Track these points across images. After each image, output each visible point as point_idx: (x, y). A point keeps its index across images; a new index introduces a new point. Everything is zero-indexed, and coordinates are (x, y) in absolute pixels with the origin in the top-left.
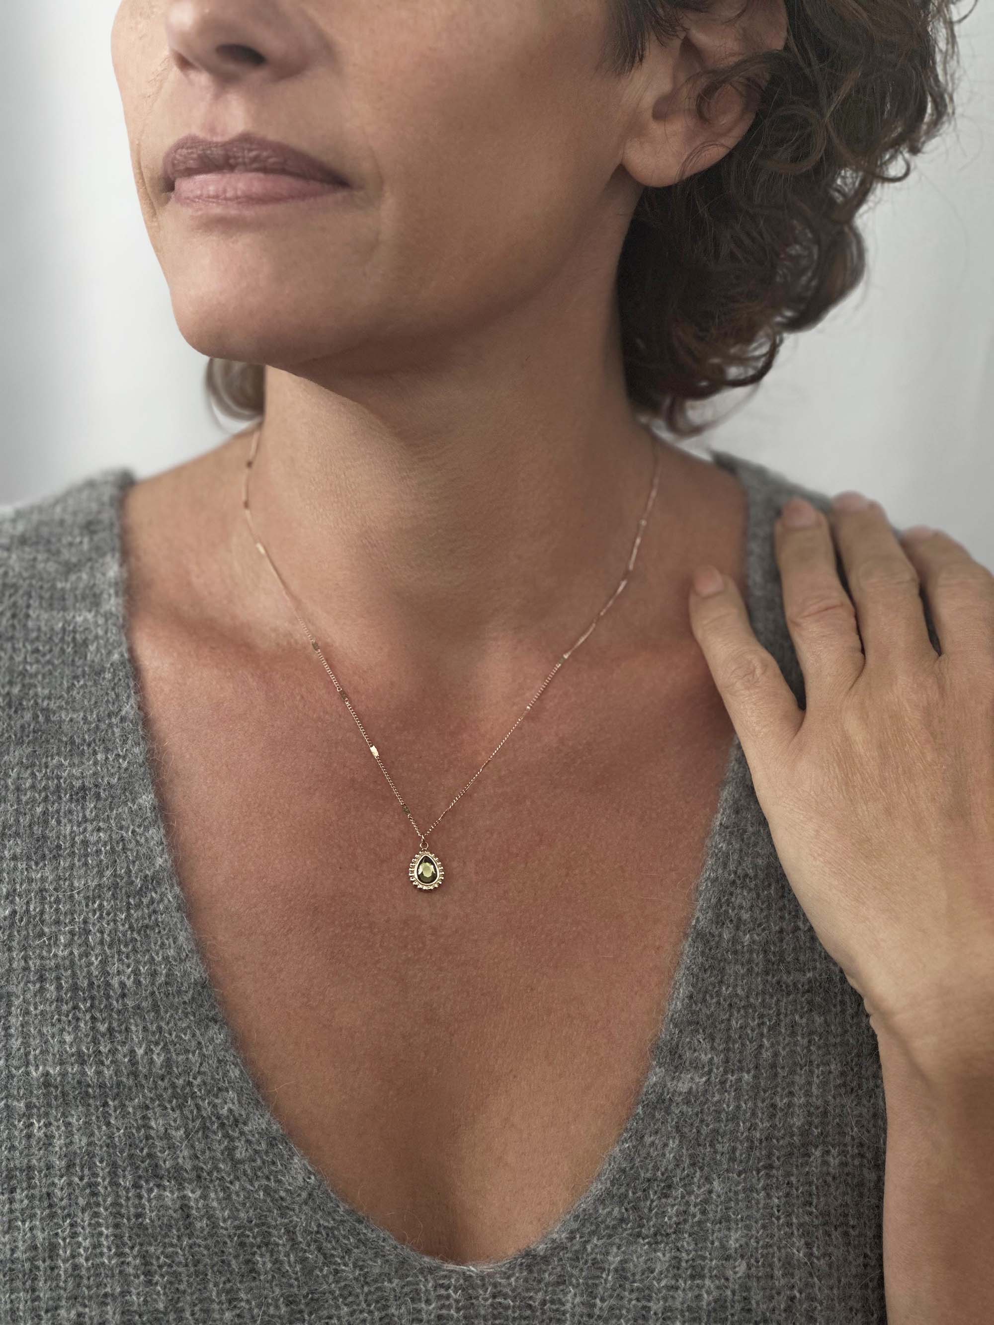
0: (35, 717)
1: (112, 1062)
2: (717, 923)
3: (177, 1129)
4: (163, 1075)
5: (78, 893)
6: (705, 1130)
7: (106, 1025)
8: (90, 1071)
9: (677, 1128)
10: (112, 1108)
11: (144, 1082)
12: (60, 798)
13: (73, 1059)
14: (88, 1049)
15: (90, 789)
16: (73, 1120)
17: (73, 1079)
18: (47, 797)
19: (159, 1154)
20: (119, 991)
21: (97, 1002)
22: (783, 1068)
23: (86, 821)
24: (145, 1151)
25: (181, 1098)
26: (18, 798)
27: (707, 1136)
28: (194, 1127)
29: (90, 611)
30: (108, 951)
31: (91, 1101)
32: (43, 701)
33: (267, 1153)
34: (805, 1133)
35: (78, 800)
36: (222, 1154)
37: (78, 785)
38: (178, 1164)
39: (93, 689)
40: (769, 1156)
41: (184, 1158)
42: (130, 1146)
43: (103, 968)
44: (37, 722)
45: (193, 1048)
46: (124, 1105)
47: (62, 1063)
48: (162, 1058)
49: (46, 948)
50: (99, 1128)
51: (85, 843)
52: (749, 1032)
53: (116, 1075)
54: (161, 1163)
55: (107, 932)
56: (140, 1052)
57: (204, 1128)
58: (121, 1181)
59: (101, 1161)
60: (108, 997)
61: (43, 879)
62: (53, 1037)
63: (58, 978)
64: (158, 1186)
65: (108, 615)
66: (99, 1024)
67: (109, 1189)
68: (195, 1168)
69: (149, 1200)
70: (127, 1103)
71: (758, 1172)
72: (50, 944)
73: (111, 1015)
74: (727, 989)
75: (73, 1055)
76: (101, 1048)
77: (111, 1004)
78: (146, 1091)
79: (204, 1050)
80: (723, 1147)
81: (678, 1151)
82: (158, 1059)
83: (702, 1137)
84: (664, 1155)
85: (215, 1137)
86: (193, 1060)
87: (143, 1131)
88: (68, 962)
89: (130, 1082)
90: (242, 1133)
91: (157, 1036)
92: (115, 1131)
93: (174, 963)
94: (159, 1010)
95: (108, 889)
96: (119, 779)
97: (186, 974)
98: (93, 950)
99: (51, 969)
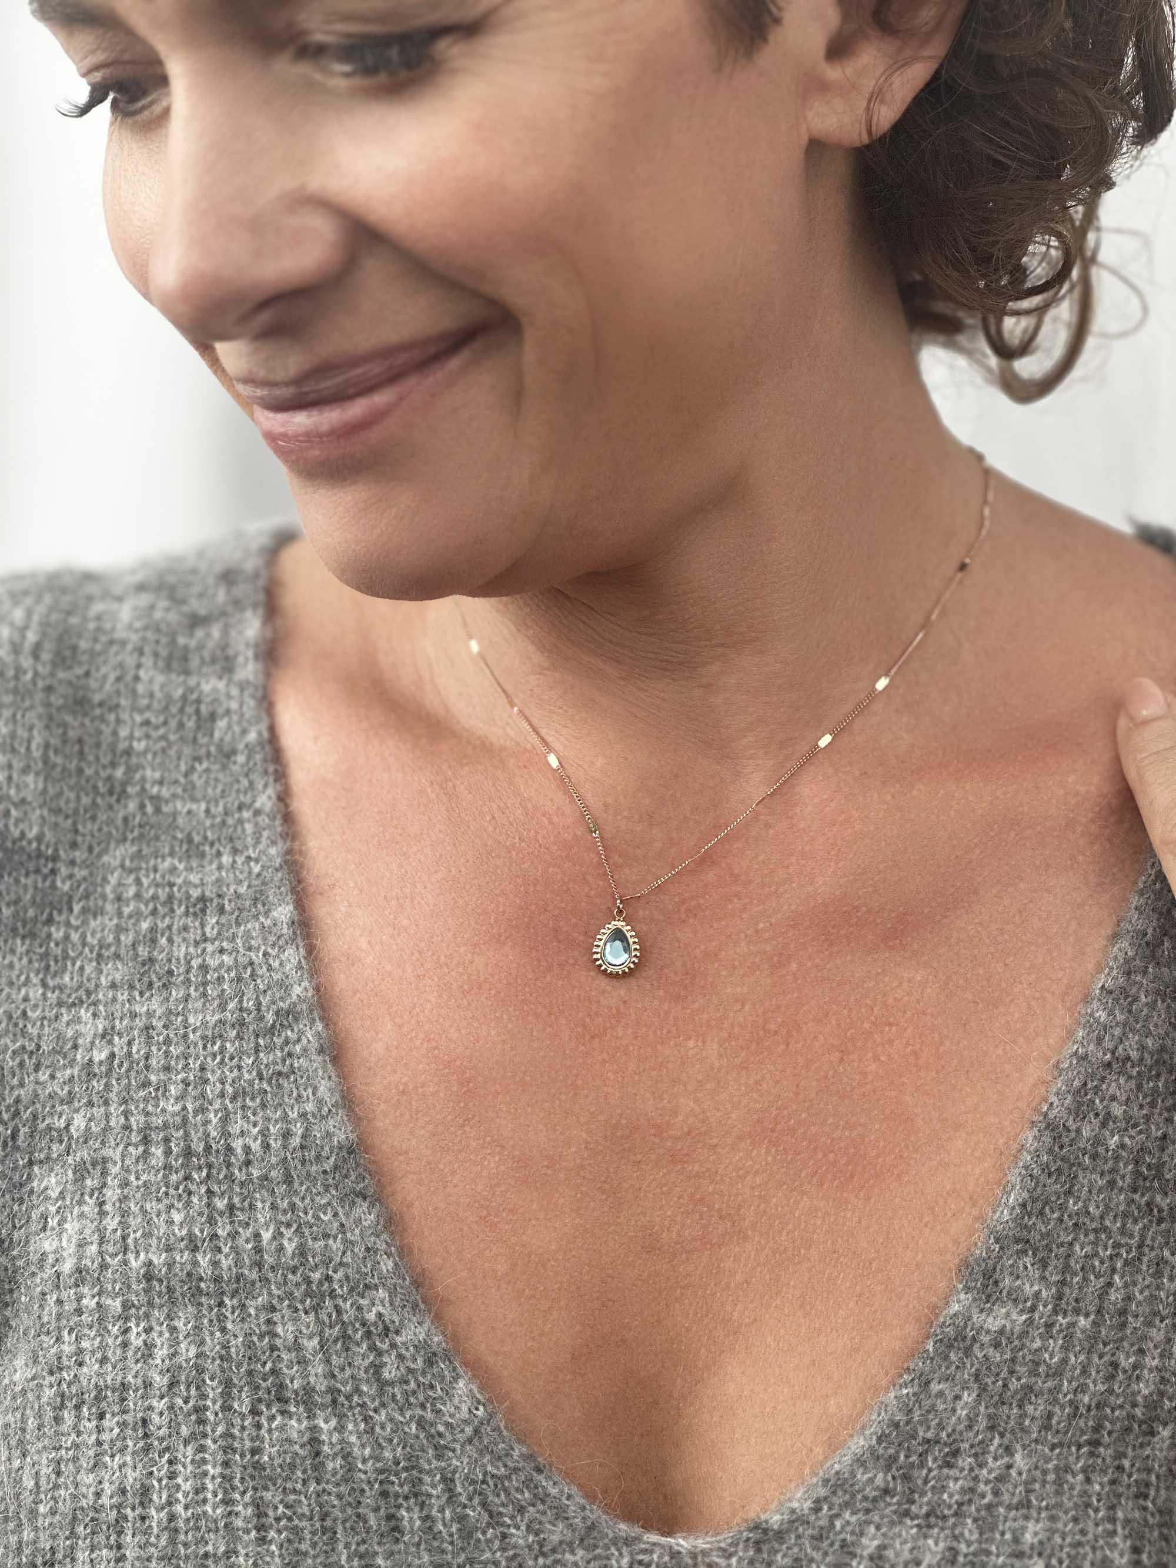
0: (142, 807)
1: (231, 1249)
3: (310, 1338)
4: (296, 1266)
5: (194, 1032)
6: (1014, 1384)
7: (225, 1201)
8: (204, 1260)
10: (230, 1309)
11: (270, 1275)
12: (173, 910)
13: (182, 1244)
14: (202, 1232)
15: (212, 900)
16: (179, 1324)
17: (182, 1270)
18: (155, 909)
19: (285, 1370)
20: (242, 1158)
21: (214, 1171)
22: (1136, 1316)
23: (205, 940)
24: (269, 1365)
25: (317, 1297)
26: (119, 908)
27: (1016, 1392)
28: (332, 1335)
29: (220, 678)
30: (230, 1106)
31: (203, 1300)
32: (152, 787)
33: (423, 1372)
36: (366, 1372)
37: (196, 894)
38: (308, 1383)
39: (220, 775)
40: (1098, 1428)
41: (316, 1375)
42: (250, 1358)
43: (223, 1128)
44: (144, 814)
45: (334, 1232)
46: (244, 1305)
47: (168, 1249)
48: (294, 1244)
49: (152, 1102)
50: (212, 1334)
51: (204, 968)
52: (1097, 1263)
53: (236, 1266)
54: (288, 1382)
55: (229, 1081)
56: (267, 1236)
57: (345, 1338)
58: (236, 1406)
59: (212, 1379)
60: (229, 1165)
61: (150, 1014)
62: (159, 1215)
63: (167, 1140)
64: (283, 1413)
65: (244, 684)
66: (216, 1200)
67: (220, 1415)
68: (333, 1391)
69: (270, 1431)
70: (248, 1302)
71: (1079, 1448)
72: (157, 1096)
73: (232, 1189)
74: (1075, 1203)
75: (182, 1239)
76: (220, 1232)
77: (232, 1174)
78: (273, 1287)
79: (349, 1235)
80: (1035, 1409)
81: (973, 1408)
82: (290, 1247)
83: (1009, 1394)
84: (954, 1410)
85: (358, 1349)
86: (334, 1247)
87: (267, 1340)
88: (179, 1120)
89: (253, 1276)
90: (393, 1345)
91: (290, 1215)
92: (232, 1338)
93: (313, 1121)
94: (293, 1181)
95: (232, 1027)
96: (249, 887)
97: (327, 1135)
98: (211, 1105)
99: (157, 1128)
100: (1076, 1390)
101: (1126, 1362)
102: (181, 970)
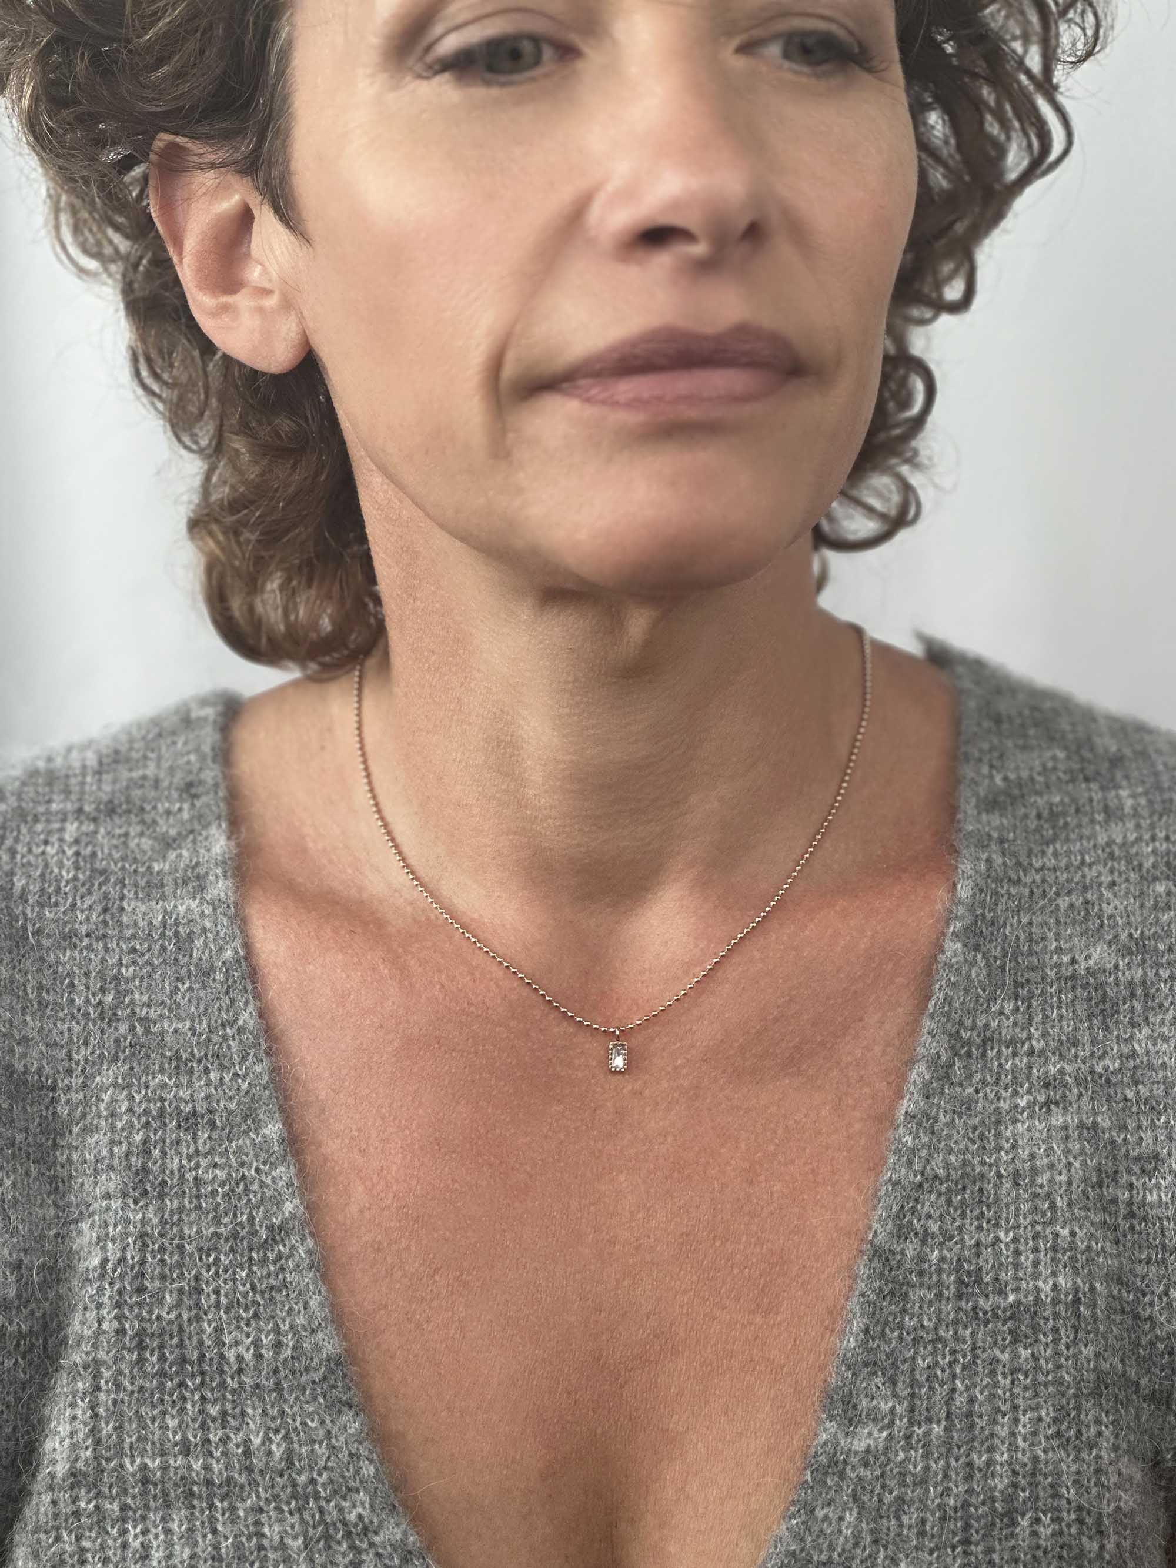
1: (222, 1453)
2: (899, 1237)
3: (295, 1538)
4: (283, 1470)
5: (190, 1242)
6: (888, 1498)
7: (218, 1408)
8: (197, 1465)
9: (855, 1497)
10: (220, 1512)
11: (259, 1478)
12: (165, 1124)
13: (176, 1449)
14: (195, 1438)
15: (203, 1116)
16: (175, 1527)
18: (148, 1122)
20: (235, 1366)
21: (208, 1379)
22: (981, 1416)
23: (198, 1156)
24: (257, 1564)
25: (300, 1497)
26: (112, 1124)
27: (890, 1505)
28: (315, 1534)
29: (194, 898)
30: (224, 1317)
31: (196, 1502)
34: (1009, 1499)
35: (187, 1129)
37: (187, 1110)
39: (202, 994)
40: (967, 1526)
42: (239, 1559)
43: (217, 1337)
44: (135, 1035)
45: (320, 1438)
46: (234, 1507)
47: (163, 1454)
48: (282, 1449)
49: (147, 1308)
50: (204, 1536)
51: (198, 1181)
52: (939, 1372)
53: (226, 1470)
55: (223, 1292)
56: (257, 1441)
57: (327, 1537)
60: (222, 1372)
61: (144, 1222)
62: (153, 1420)
63: (162, 1347)
65: (217, 903)
66: (209, 1406)
70: (238, 1505)
71: (954, 1548)
72: (152, 1303)
73: (224, 1397)
74: (910, 1319)
75: (176, 1444)
76: (211, 1436)
77: (225, 1381)
78: (260, 1489)
79: (334, 1441)
80: (910, 1519)
81: (856, 1527)
82: (278, 1451)
83: (885, 1507)
84: (840, 1531)
85: (339, 1549)
86: (319, 1452)
87: (255, 1540)
88: (175, 1328)
89: (243, 1479)
90: (371, 1544)
91: (279, 1421)
92: (222, 1539)
93: (304, 1334)
94: (283, 1389)
95: (227, 1240)
96: (239, 1104)
97: (317, 1347)
98: (206, 1314)
99: (153, 1334)
100: (942, 1495)
101: (979, 1460)
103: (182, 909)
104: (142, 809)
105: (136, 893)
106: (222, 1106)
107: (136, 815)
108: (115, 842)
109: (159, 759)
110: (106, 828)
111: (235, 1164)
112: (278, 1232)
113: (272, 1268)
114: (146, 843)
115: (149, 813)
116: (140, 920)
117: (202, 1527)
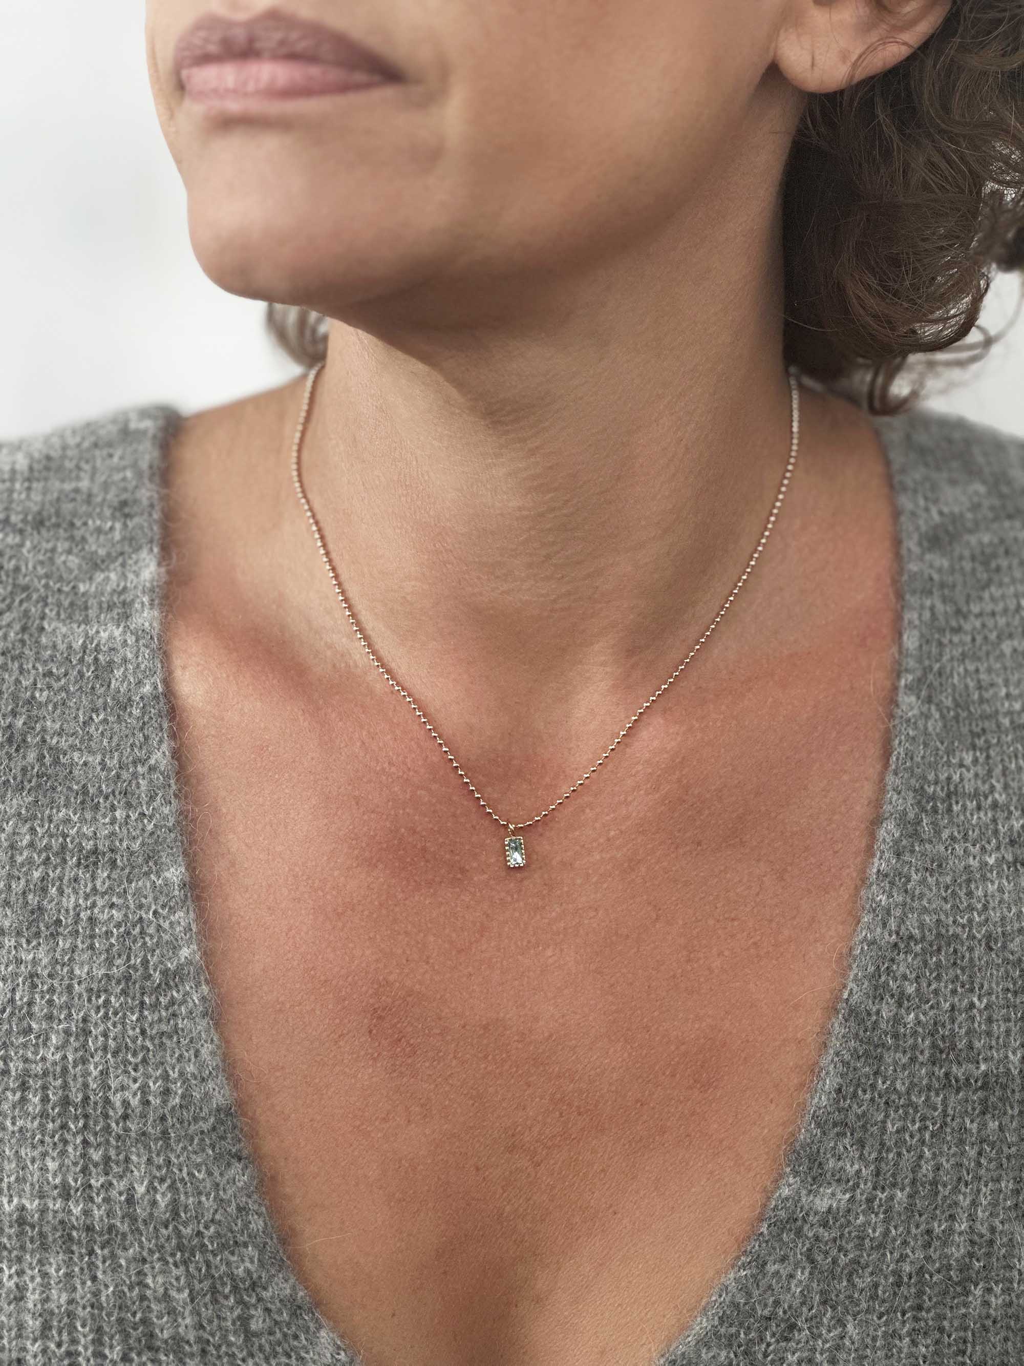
0: (41, 758)
1: (104, 1200)
2: (875, 997)
3: (179, 1290)
4: (167, 1221)
5: (79, 983)
6: (843, 1260)
7: (101, 1153)
8: (77, 1210)
9: (809, 1256)
10: (100, 1259)
11: (142, 1227)
12: (64, 861)
13: (56, 1192)
14: (76, 1182)
15: (104, 854)
17: (56, 1220)
18: (48, 858)
19: (155, 1320)
20: (120, 1112)
21: (91, 1123)
22: (945, 1185)
23: (95, 895)
24: (139, 1315)
25: (186, 1249)
26: (12, 857)
27: (845, 1267)
28: (201, 1289)
32: (52, 738)
33: (288, 1325)
34: (965, 1268)
35: (87, 866)
36: (234, 1323)
37: (89, 847)
38: (178, 1333)
40: (920, 1293)
41: (186, 1326)
42: (120, 1308)
43: (103, 1081)
45: (208, 1190)
46: (116, 1256)
47: (42, 1196)
48: (167, 1199)
49: (32, 1049)
50: (83, 1283)
51: (93, 921)
52: (908, 1138)
53: (108, 1216)
54: (158, 1331)
55: (112, 1035)
56: (141, 1189)
57: (214, 1290)
58: (107, 1352)
59: (84, 1326)
60: (106, 1116)
61: (35, 962)
62: (33, 1162)
64: (153, 1361)
65: (140, 632)
66: (92, 1151)
67: (92, 1361)
68: (200, 1340)
70: (119, 1252)
71: (904, 1313)
72: (37, 1044)
73: (108, 1142)
75: (56, 1187)
76: (93, 1181)
77: (109, 1126)
78: (144, 1239)
79: (221, 1193)
80: (863, 1282)
81: (807, 1285)
82: (163, 1202)
83: (839, 1270)
84: (789, 1288)
85: (226, 1303)
86: (207, 1204)
87: (136, 1290)
88: (58, 1069)
89: (124, 1227)
90: (260, 1300)
91: (164, 1171)
92: (102, 1288)
93: (194, 1082)
94: (169, 1138)
95: (119, 982)
96: (143, 844)
97: (207, 1096)
98: (92, 1057)
99: (36, 1076)
100: (897, 1261)
101: (939, 1229)
102: (69, 921)
103: (104, 635)
104: (72, 525)
105: (58, 614)
106: (125, 844)
107: (65, 530)
108: (41, 557)
109: (94, 471)
110: (32, 542)
111: (132, 906)
112: (172, 978)
113: (164, 1014)
114: (74, 561)
115: (78, 529)
116: (60, 642)
117: (82, 1274)
